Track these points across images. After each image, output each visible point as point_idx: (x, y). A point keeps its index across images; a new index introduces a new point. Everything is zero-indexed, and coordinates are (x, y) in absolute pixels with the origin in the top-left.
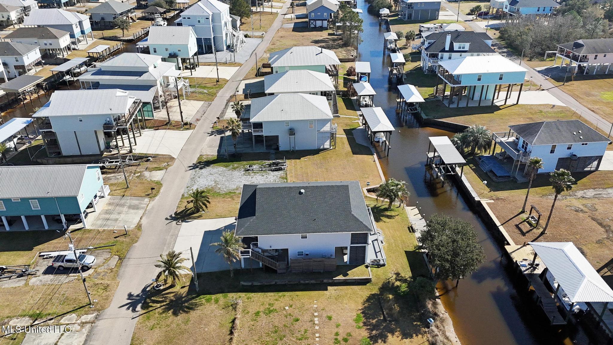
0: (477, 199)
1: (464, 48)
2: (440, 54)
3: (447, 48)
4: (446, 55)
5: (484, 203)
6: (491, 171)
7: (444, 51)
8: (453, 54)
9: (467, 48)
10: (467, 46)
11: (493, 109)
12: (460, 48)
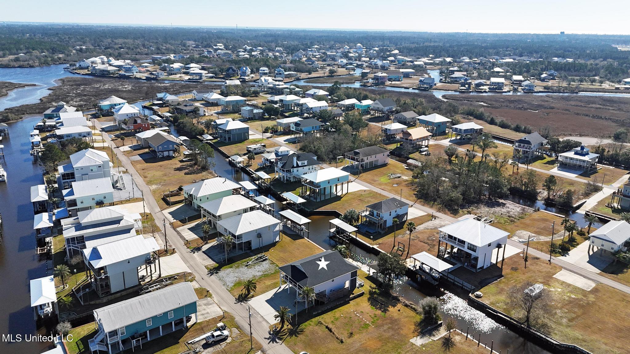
0: (371, 246)
1: (304, 164)
2: (292, 169)
3: (295, 165)
4: (295, 169)
5: (375, 247)
6: (367, 231)
7: (293, 167)
8: (299, 168)
9: (306, 164)
10: (306, 162)
11: (338, 198)
12: (302, 164)
